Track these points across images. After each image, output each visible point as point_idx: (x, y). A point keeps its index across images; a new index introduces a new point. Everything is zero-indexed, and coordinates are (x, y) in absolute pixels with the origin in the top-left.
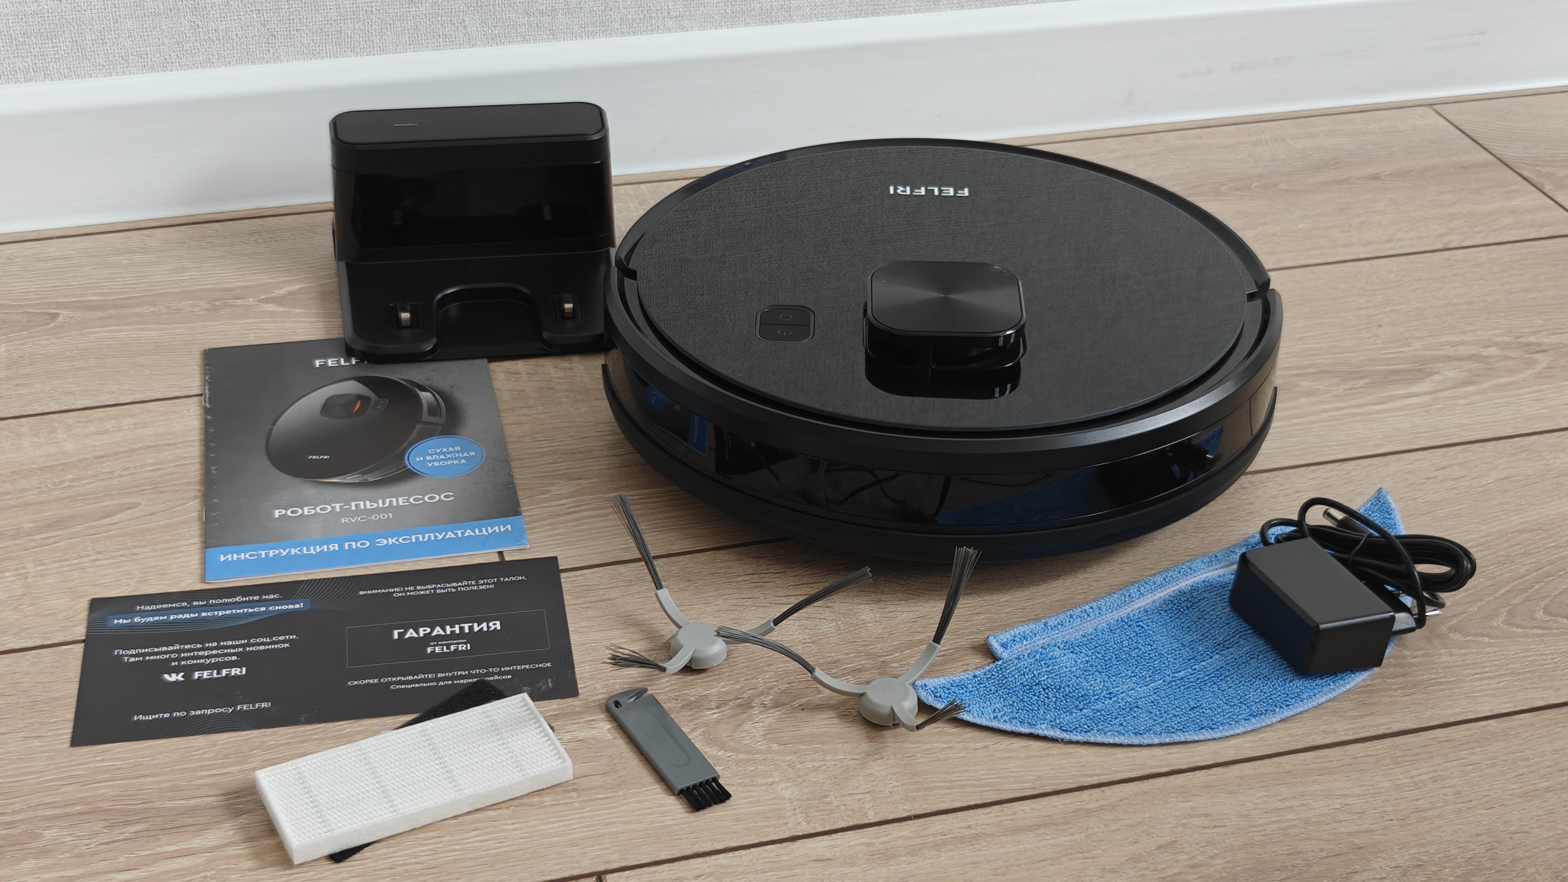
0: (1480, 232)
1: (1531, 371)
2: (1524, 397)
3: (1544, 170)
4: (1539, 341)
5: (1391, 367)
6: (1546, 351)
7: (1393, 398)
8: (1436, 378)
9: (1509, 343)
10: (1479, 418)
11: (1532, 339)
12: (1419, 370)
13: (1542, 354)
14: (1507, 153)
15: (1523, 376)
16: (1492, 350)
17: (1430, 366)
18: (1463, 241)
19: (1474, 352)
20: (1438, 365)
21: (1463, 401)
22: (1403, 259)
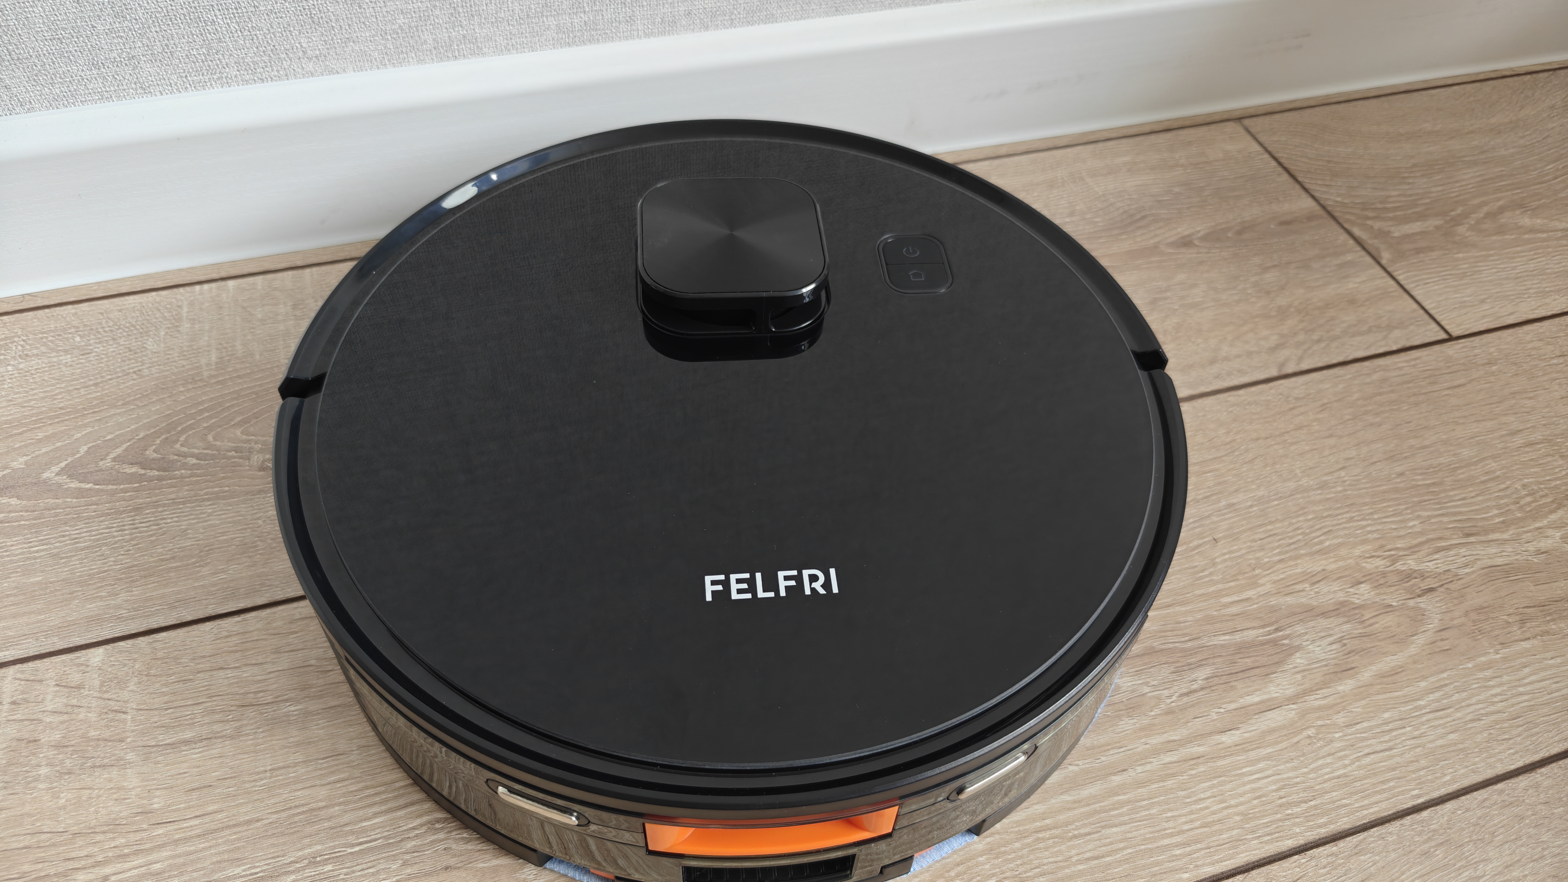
0: (1319, 341)
1: (1420, 640)
2: (1422, 703)
3: (1377, 225)
4: (1422, 567)
5: (1238, 637)
6: (1431, 590)
7: (1247, 713)
8: (1299, 660)
9: (1384, 574)
10: (1368, 760)
11: (1411, 563)
12: (1274, 642)
13: (1429, 596)
14: (1331, 197)
15: (1413, 650)
16: (1365, 593)
17: (1288, 632)
18: (1300, 359)
19: (1341, 597)
20: (1299, 629)
21: (1340, 719)
22: (1231, 397)
